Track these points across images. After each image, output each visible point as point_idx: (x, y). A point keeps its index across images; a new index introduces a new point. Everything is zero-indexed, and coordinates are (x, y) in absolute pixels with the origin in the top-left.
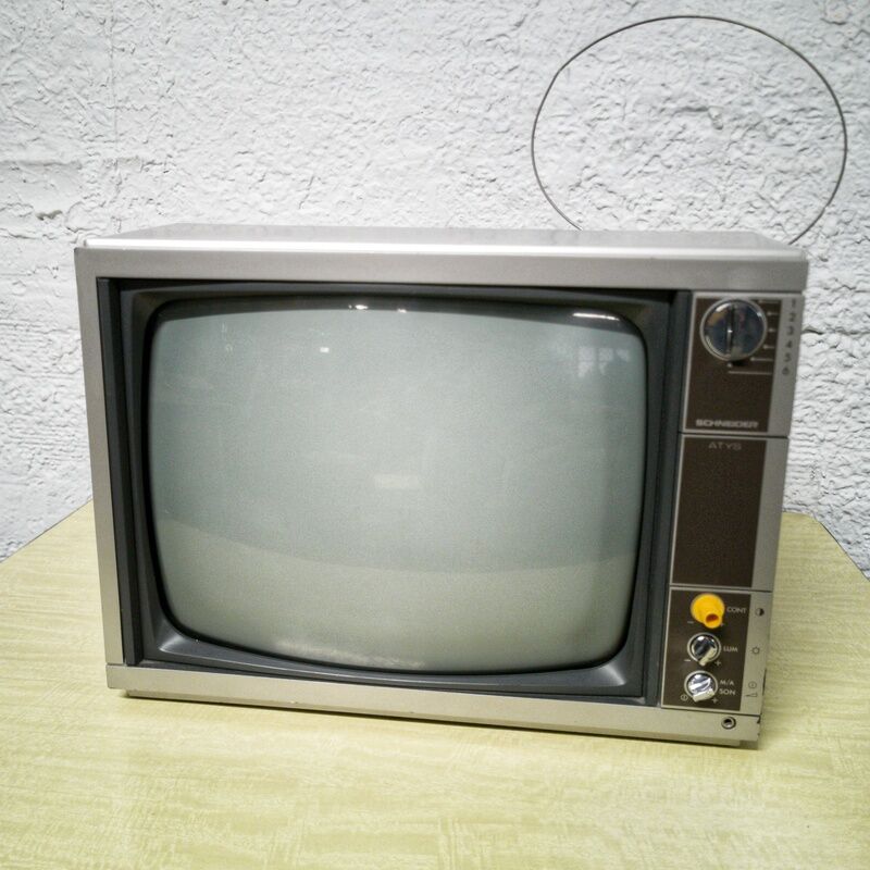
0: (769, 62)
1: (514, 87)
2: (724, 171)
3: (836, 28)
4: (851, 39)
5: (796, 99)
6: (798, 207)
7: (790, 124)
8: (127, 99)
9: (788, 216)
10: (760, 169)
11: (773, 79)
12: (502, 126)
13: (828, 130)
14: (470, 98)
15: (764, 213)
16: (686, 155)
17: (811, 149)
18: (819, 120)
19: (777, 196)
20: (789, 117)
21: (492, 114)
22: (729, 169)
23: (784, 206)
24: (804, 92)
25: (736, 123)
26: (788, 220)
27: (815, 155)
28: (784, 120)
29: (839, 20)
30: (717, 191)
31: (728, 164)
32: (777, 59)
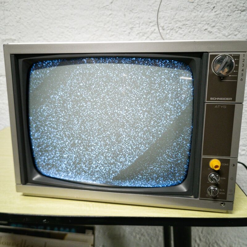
0: (175, 12)
1: (111, 19)
3: (192, 4)
4: (195, 7)
5: (182, 22)
7: (181, 28)
8: (8, 23)
11: (176, 17)
12: (108, 29)
13: (191, 30)
14: (100, 22)
18: (188, 27)
20: (181, 27)
21: (106, 26)
24: (184, 20)
25: (168, 28)
28: (180, 28)
29: (192, 2)
32: (177, 12)
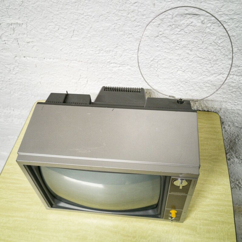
0: (222, 4)
1: (136, 8)
2: (204, 35)
5: (229, 16)
6: (226, 45)
8: (9, 6)
9: (222, 47)
10: (215, 35)
11: (223, 9)
12: (133, 19)
13: (239, 25)
14: (121, 10)
15: (215, 46)
16: (192, 30)
17: (232, 30)
18: (236, 22)
19: (219, 42)
20: (226, 21)
21: (129, 16)
22: (205, 34)
23: (222, 45)
24: (232, 14)
25: (209, 22)
26: (222, 48)
27: (233, 31)
30: (201, 40)
31: (206, 33)
32: (225, 3)
